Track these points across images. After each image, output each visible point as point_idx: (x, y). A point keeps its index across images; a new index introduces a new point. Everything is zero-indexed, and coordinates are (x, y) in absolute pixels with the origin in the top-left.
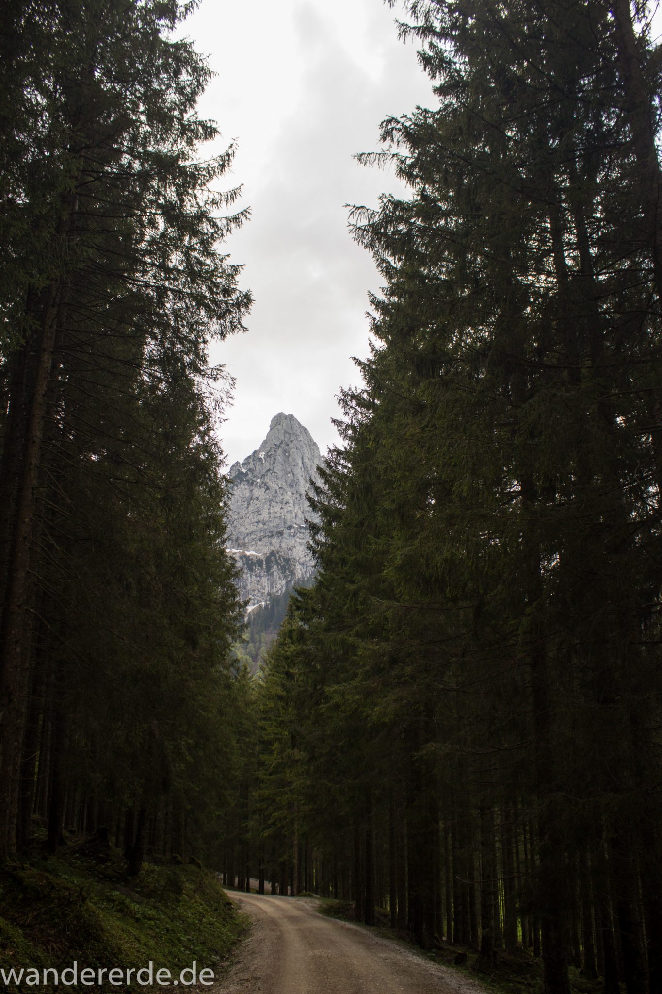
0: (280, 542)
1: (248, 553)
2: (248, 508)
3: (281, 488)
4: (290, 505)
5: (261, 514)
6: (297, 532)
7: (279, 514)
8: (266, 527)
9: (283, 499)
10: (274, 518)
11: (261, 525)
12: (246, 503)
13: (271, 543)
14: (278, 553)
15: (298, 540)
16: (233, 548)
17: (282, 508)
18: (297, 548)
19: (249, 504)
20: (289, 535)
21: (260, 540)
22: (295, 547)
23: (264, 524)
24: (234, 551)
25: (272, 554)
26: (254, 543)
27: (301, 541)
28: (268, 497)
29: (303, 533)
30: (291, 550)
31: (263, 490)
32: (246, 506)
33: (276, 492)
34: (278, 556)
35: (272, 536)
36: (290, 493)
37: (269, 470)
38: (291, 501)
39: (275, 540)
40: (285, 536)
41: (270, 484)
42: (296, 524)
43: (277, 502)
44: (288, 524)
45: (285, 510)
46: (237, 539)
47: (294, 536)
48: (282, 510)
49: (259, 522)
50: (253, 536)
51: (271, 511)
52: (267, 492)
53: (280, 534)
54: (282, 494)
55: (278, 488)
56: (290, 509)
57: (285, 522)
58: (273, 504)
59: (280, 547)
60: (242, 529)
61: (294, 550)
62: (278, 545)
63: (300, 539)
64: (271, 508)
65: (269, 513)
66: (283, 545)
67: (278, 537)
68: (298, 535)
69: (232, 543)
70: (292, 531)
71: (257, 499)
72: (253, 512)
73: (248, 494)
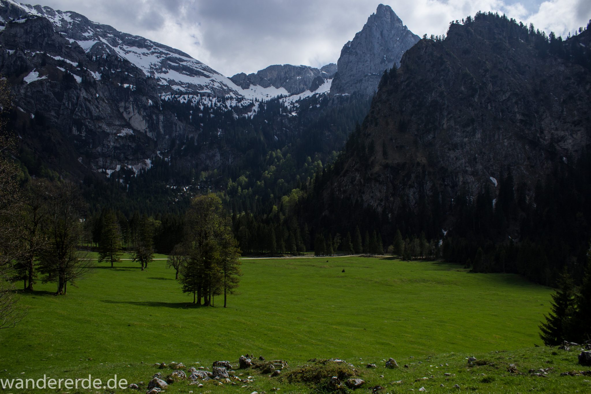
0: (361, 86)
1: (343, 95)
2: (346, 68)
3: (364, 53)
4: (368, 62)
5: (352, 71)
6: (369, 78)
7: (361, 69)
8: (354, 78)
9: (364, 59)
10: (359, 72)
11: (352, 77)
12: (346, 66)
13: (356, 87)
14: (358, 92)
15: (370, 83)
16: (337, 93)
17: (363, 65)
18: (369, 88)
19: (347, 66)
20: (365, 81)
21: (351, 86)
22: (368, 87)
23: (354, 76)
24: (337, 94)
25: (355, 93)
26: (348, 88)
27: (371, 83)
28: (356, 60)
29: (373, 78)
30: (366, 89)
31: (355, 56)
32: (345, 67)
33: (361, 56)
34: (357, 94)
35: (357, 82)
36: (368, 55)
37: (358, 43)
38: (369, 60)
39: (358, 85)
40: (363, 81)
41: (358, 52)
42: (370, 73)
43: (361, 62)
44: (366, 74)
45: (365, 66)
46: (341, 87)
47: (368, 81)
48: (363, 66)
49: (351, 75)
50: (348, 84)
51: (358, 68)
52: (356, 57)
53: (361, 80)
54: (364, 56)
55: (362, 53)
56: (367, 65)
57: (364, 73)
58: (359, 63)
59: (360, 88)
60: (343, 81)
61: (367, 89)
62: (359, 88)
63: (371, 82)
64: (358, 66)
65: (357, 69)
66: (362, 87)
67: (360, 82)
68: (370, 80)
69: (337, 91)
70: (367, 78)
71: (351, 62)
72: (349, 70)
73: (347, 60)
